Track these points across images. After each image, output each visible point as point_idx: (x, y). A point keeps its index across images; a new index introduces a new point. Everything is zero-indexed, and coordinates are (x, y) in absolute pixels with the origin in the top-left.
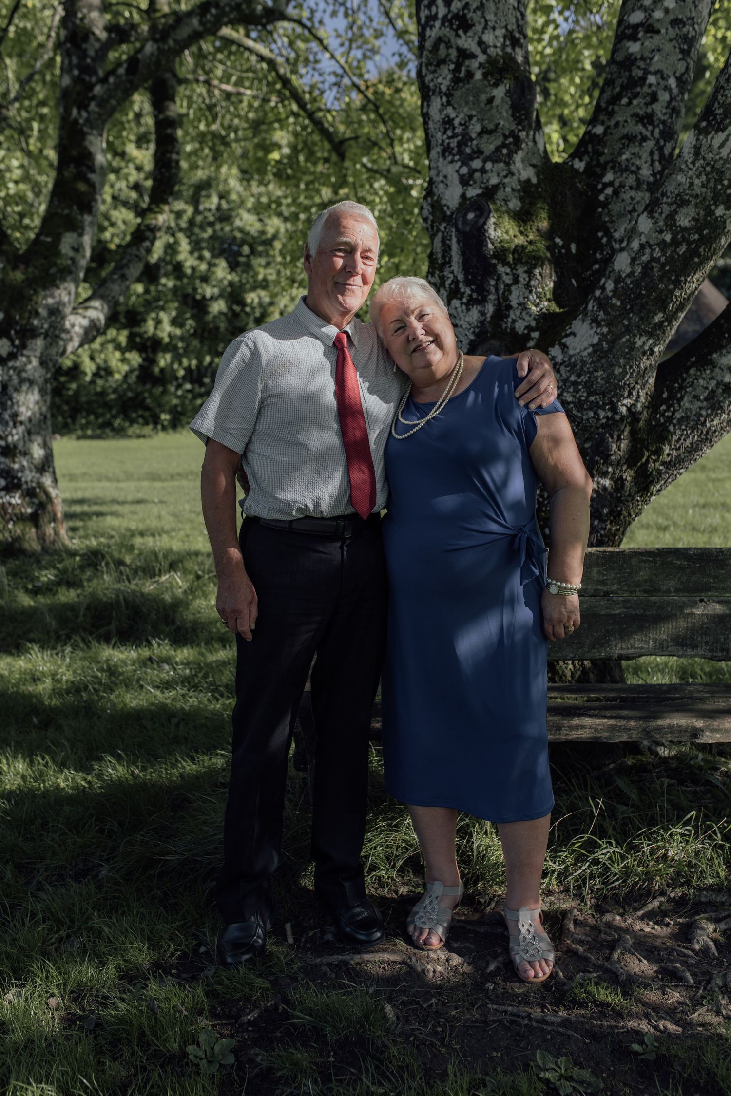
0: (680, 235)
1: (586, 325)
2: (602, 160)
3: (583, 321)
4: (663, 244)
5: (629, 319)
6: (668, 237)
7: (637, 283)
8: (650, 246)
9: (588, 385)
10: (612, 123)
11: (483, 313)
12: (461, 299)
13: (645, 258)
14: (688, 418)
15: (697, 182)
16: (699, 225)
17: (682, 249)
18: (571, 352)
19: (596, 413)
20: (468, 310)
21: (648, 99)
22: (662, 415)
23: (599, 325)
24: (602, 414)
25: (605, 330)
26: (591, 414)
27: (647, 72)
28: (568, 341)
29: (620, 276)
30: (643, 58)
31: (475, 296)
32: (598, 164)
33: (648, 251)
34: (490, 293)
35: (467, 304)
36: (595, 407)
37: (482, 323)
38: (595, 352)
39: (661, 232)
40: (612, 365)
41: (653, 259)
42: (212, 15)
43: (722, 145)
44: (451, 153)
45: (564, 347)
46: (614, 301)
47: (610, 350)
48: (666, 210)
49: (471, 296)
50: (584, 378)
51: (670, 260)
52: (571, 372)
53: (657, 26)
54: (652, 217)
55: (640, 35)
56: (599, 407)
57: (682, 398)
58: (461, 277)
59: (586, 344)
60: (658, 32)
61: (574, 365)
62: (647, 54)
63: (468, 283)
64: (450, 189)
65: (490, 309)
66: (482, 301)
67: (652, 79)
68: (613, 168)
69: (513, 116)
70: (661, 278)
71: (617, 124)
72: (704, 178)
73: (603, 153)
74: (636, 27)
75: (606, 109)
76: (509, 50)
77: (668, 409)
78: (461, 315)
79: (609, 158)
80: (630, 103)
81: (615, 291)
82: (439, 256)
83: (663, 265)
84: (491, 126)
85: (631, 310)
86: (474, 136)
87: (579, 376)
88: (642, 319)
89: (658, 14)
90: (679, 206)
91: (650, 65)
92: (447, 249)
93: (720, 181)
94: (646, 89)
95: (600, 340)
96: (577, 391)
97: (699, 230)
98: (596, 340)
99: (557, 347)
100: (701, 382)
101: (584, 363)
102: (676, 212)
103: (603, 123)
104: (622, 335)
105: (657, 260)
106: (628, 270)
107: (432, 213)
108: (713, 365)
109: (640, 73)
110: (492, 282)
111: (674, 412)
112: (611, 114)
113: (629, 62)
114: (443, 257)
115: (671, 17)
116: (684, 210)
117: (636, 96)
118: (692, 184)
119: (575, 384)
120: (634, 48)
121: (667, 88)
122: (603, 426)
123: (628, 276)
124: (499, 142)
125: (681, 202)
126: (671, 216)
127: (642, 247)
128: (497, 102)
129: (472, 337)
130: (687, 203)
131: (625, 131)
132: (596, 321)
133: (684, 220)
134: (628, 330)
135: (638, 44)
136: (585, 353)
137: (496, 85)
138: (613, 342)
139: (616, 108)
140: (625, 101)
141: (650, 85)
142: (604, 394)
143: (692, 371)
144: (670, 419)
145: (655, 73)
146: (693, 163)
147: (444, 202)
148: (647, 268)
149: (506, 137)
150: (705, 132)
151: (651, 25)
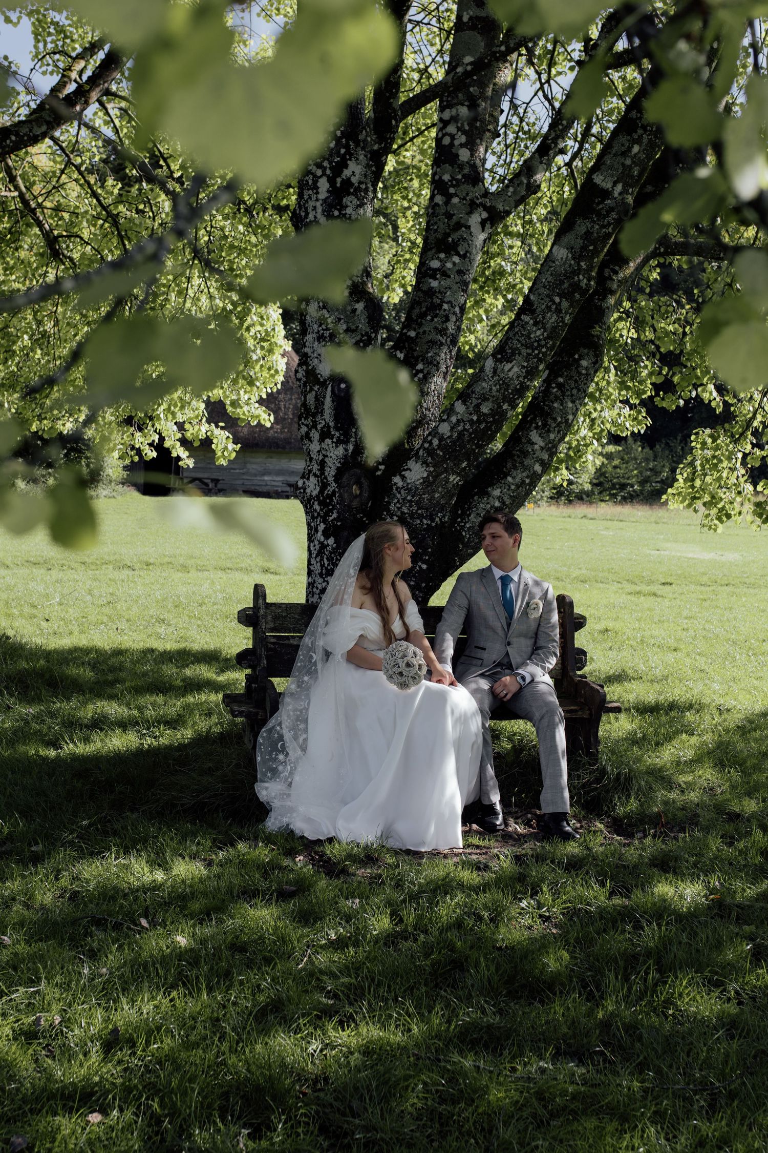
0: (482, 418)
1: (419, 465)
2: (415, 354)
3: (416, 462)
4: (471, 422)
5: (447, 464)
6: (475, 418)
7: (454, 442)
8: (464, 422)
9: (418, 503)
10: (421, 331)
11: (346, 450)
12: (332, 439)
13: (460, 428)
14: (473, 527)
15: (494, 388)
16: (493, 413)
17: (483, 426)
18: (409, 481)
19: (421, 521)
20: (337, 447)
21: (444, 319)
22: (458, 525)
23: (428, 466)
24: (425, 522)
25: (432, 469)
26: (419, 522)
27: (443, 302)
28: (407, 474)
29: (443, 437)
30: (440, 292)
31: (342, 438)
32: (413, 356)
33: (462, 424)
34: (351, 437)
35: (336, 443)
36: (421, 517)
37: (345, 456)
38: (424, 482)
39: (471, 414)
40: (434, 491)
41: (465, 429)
42: (12, 141)
43: (510, 370)
44: (324, 340)
45: (403, 478)
46: (438, 452)
47: (434, 481)
48: (475, 402)
49: (339, 437)
50: (416, 498)
51: (475, 432)
52: (408, 494)
53: (449, 272)
54: (465, 405)
55: (438, 276)
56: (424, 517)
57: (470, 515)
58: (332, 424)
59: (419, 477)
60: (449, 277)
61: (410, 490)
62: (442, 290)
63: (337, 429)
64: (323, 364)
65: (351, 447)
66: (346, 442)
67: (445, 306)
68: (422, 361)
69: (368, 323)
70: (469, 441)
71: (424, 332)
72: (498, 387)
73: (416, 350)
74: (435, 270)
75: (416, 321)
76: (365, 279)
77: (461, 522)
78: (332, 449)
79: (420, 354)
80: (432, 320)
81: (439, 446)
82: (313, 407)
83: (471, 434)
84: (353, 327)
85: (449, 459)
86: (341, 331)
87: (413, 496)
88: (455, 464)
89: (449, 265)
90: (483, 401)
91: (444, 297)
92: (319, 402)
93: (507, 390)
94: (442, 312)
95: (428, 475)
96: (411, 506)
97: (493, 415)
98: (425, 475)
99: (398, 477)
100: (482, 505)
101: (417, 489)
102: (480, 404)
103: (415, 330)
104: (442, 473)
105: (467, 430)
106: (449, 434)
107: (306, 377)
108: (488, 495)
109: (439, 301)
110: (354, 430)
111: (465, 523)
112: (420, 325)
113: (431, 292)
114: (316, 408)
115: (457, 268)
116: (485, 404)
117: (436, 316)
118: (491, 389)
119: (410, 501)
120: (434, 284)
121: (455, 313)
122: (424, 530)
123: (448, 437)
124: (358, 338)
125: (484, 399)
126: (478, 406)
127: (458, 421)
128: (358, 312)
129: (339, 465)
130: (488, 399)
131: (430, 338)
132: (425, 463)
133: (485, 409)
134: (446, 470)
135: (437, 282)
136: (418, 483)
137: (358, 302)
138: (436, 477)
139: (424, 321)
140: (429, 318)
141: (445, 310)
142: (427, 509)
143: (476, 498)
144: (463, 528)
145: (448, 303)
146: (492, 377)
147: (318, 372)
148: (461, 434)
149: (363, 336)
150: (501, 361)
151: (444, 271)
